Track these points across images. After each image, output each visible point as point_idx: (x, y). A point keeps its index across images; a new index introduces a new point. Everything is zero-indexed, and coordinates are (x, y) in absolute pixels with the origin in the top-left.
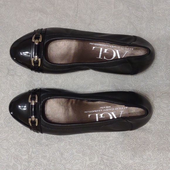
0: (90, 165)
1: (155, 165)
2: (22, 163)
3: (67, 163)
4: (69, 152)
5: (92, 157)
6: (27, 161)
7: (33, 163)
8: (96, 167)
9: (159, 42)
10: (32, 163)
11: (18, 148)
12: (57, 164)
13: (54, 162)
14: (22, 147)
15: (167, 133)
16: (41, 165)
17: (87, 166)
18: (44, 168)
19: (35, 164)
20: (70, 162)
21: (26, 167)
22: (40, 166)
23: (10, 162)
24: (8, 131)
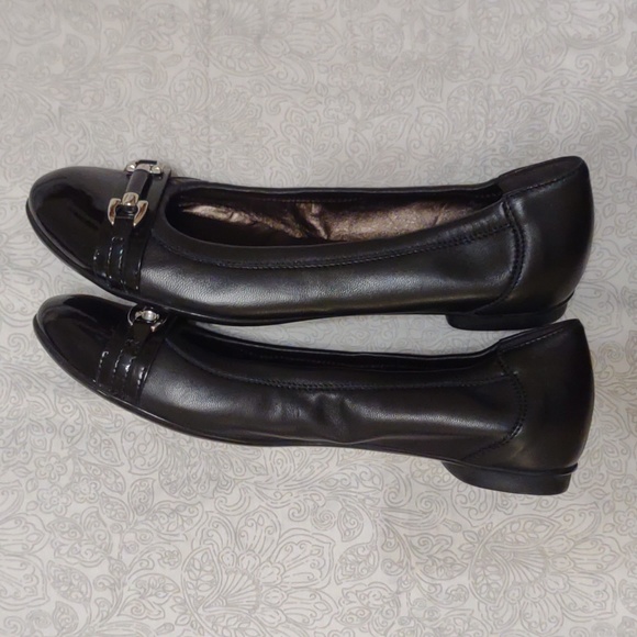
0: (351, 557)
1: (587, 513)
2: (88, 596)
3: (260, 565)
4: (261, 522)
5: (350, 526)
6: (107, 584)
7: (133, 587)
8: (371, 560)
9: (529, 61)
10: (126, 588)
11: (66, 542)
12: (225, 576)
13: (212, 571)
14: (79, 535)
15: (611, 388)
16: (164, 591)
17: (336, 561)
18: (179, 600)
19: (142, 591)
20: (272, 560)
21: (106, 608)
22: (162, 594)
23: (42, 602)
24: (17, 484)
